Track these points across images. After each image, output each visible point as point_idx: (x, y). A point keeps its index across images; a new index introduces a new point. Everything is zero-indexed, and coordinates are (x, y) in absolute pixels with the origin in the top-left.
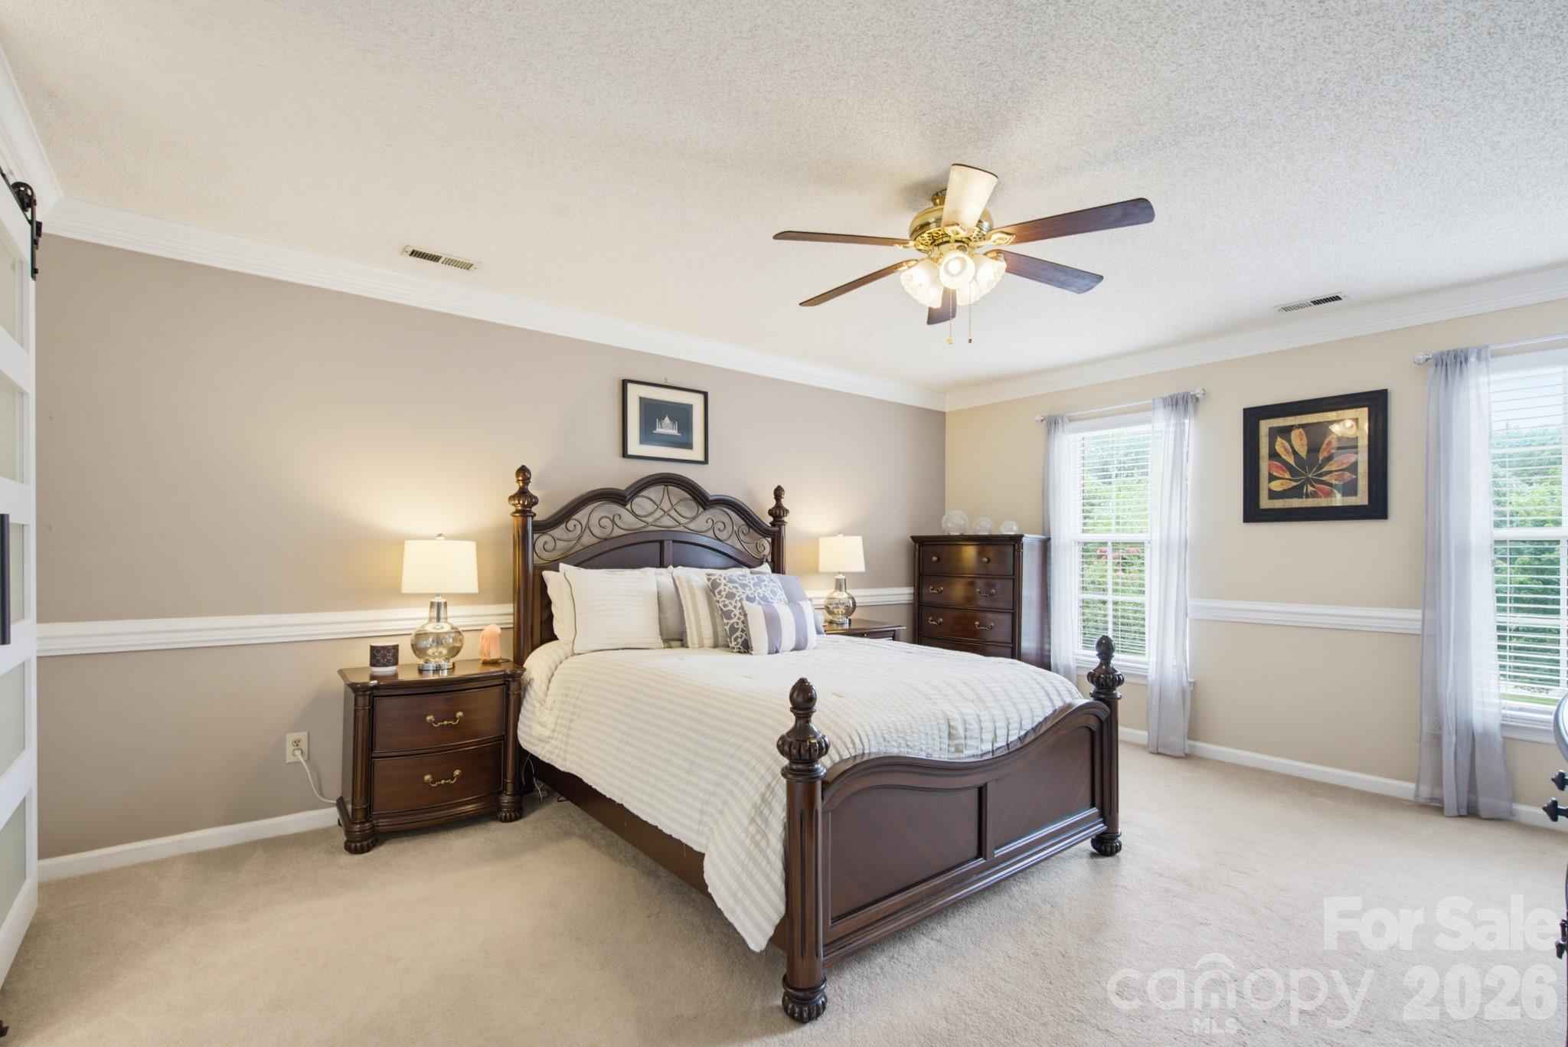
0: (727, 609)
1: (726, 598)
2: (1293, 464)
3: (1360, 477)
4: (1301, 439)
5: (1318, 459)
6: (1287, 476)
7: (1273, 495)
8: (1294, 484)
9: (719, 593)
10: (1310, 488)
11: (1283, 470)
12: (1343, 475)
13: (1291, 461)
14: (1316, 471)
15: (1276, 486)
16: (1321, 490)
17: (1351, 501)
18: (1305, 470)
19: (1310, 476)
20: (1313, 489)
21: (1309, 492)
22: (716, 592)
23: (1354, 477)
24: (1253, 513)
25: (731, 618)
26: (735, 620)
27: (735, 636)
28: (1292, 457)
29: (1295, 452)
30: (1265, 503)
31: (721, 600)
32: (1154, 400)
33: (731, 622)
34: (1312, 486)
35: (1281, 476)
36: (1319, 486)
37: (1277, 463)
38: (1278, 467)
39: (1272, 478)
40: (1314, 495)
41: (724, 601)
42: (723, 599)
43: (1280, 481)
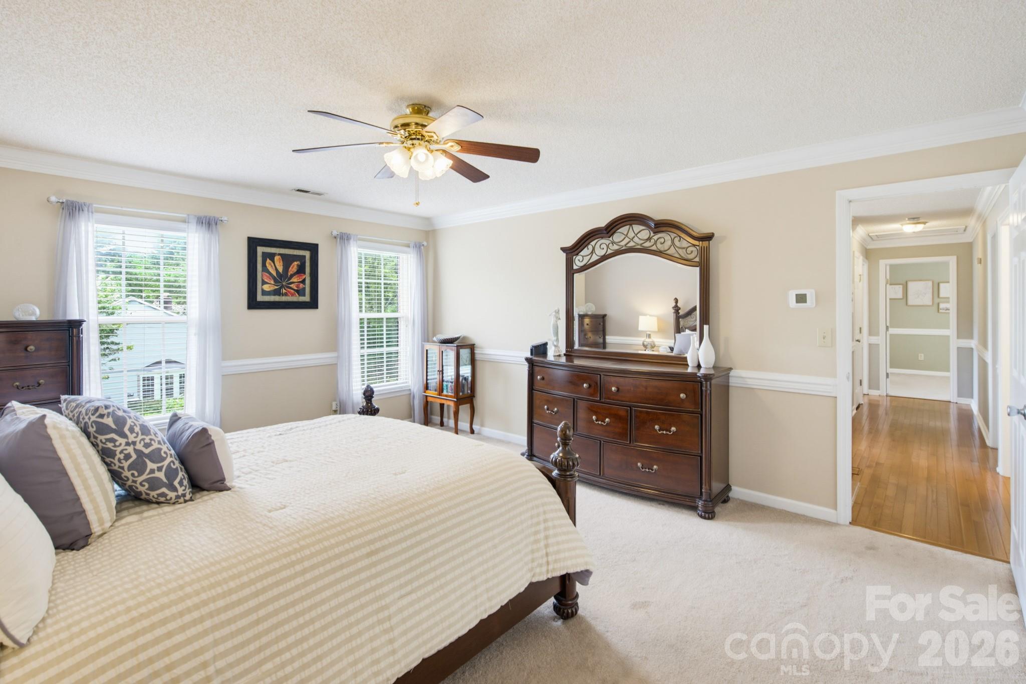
0: (151, 449)
1: (142, 434)
2: (275, 275)
3: (306, 286)
4: (280, 262)
5: (288, 275)
6: (272, 282)
7: (264, 293)
8: (276, 287)
9: (132, 430)
10: (284, 291)
11: (270, 278)
12: (299, 285)
13: (274, 273)
14: (287, 281)
15: (267, 288)
16: (289, 292)
17: (302, 299)
18: (281, 280)
19: (284, 284)
20: (285, 291)
21: (283, 292)
22: (126, 430)
23: (304, 286)
24: (253, 304)
25: (164, 459)
26: (169, 460)
27: (178, 480)
28: (275, 271)
29: (276, 269)
30: (260, 298)
31: (138, 439)
32: (188, 215)
33: (166, 463)
34: (285, 290)
35: (269, 282)
36: (289, 290)
37: (267, 274)
38: (267, 277)
39: (264, 283)
40: (286, 294)
41: (143, 439)
42: (140, 437)
43: (269, 285)
